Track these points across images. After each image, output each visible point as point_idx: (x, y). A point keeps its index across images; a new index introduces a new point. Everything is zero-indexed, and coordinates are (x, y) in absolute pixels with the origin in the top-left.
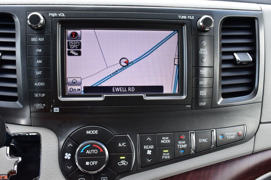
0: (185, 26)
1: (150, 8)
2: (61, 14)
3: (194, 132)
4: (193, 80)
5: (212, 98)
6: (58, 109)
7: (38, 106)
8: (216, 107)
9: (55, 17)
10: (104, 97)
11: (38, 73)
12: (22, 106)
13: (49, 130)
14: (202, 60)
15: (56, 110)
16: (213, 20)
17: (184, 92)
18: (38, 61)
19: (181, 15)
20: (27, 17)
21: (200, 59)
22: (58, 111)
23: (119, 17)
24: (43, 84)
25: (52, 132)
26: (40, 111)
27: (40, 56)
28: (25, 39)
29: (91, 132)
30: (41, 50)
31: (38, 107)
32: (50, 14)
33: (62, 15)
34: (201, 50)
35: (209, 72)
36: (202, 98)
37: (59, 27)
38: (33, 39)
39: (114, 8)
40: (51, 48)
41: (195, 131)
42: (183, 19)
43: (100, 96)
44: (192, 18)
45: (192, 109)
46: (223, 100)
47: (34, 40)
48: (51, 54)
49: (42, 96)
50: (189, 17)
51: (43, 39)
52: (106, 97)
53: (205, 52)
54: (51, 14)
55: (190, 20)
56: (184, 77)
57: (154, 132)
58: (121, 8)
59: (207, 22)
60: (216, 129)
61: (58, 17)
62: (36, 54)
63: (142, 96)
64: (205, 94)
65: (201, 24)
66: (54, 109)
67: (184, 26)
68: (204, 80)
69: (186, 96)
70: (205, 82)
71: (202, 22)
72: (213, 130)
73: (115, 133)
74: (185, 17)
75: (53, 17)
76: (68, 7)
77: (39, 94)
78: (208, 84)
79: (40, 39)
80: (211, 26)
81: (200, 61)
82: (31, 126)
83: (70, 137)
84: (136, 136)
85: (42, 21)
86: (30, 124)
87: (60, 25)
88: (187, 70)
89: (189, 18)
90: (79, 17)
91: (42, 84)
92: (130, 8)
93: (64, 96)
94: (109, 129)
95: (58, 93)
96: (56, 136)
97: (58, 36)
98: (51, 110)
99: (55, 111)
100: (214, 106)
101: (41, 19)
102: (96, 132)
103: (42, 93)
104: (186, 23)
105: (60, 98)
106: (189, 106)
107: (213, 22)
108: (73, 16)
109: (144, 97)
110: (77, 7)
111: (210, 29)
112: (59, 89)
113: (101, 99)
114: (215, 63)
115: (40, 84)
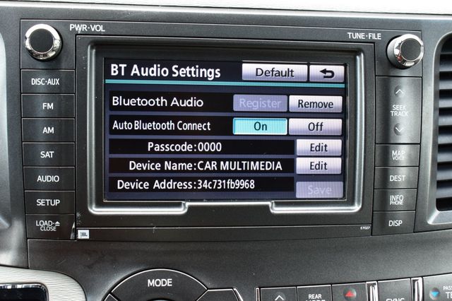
0: (362, 55)
2: (95, 26)
3: (375, 284)
4: (376, 172)
5: (416, 210)
6: (87, 232)
7: (45, 225)
8: (424, 230)
9: (83, 33)
10: (187, 206)
11: (47, 155)
12: (6, 225)
13: (67, 277)
14: (395, 130)
15: (84, 234)
16: (422, 43)
17: (356, 198)
18: (45, 128)
19: (354, 32)
20: (23, 33)
21: (393, 127)
22: (88, 237)
23: (220, 36)
24: (56, 179)
25: (74, 281)
26: (49, 235)
27: (51, 118)
28: (17, 80)
29: (158, 283)
30: (52, 104)
32: (71, 25)
33: (98, 28)
34: (395, 107)
35: (410, 154)
36: (395, 210)
37: (91, 57)
38: (36, 81)
40: (75, 100)
41: (377, 281)
42: (358, 41)
43: (179, 205)
44: (376, 37)
46: (439, 215)
47: (38, 83)
48: (75, 114)
49: (53, 203)
50: (370, 36)
51: (57, 82)
52: (190, 208)
53: (403, 111)
54: (75, 26)
56: (357, 166)
57: (291, 284)
59: (409, 48)
60: (422, 277)
61: (89, 33)
62: (42, 114)
63: (267, 207)
64: (401, 203)
65: (397, 52)
66: (79, 231)
67: (359, 55)
68: (400, 172)
69: (360, 207)
70: (400, 177)
71: (398, 48)
72: (417, 280)
73: (209, 285)
74: (361, 36)
75: (79, 32)
77: (48, 200)
78: (408, 181)
79: (50, 82)
80: (418, 58)
81: (393, 130)
82: (28, 268)
83: (112, 294)
84: (254, 290)
86: (25, 265)
87: (94, 51)
88: (363, 150)
89: (371, 38)
90: (136, 34)
91: (53, 179)
92: (244, 15)
93: (100, 204)
95: (88, 199)
96: (81, 289)
97: (88, 75)
98: (72, 236)
99: (80, 237)
100: (419, 228)
101: (55, 40)
102: (168, 282)
103: (53, 197)
104: (363, 49)
105: (92, 209)
106: (367, 228)
107: (422, 48)
108: (122, 33)
109: (272, 207)
110: (131, 12)
111: (416, 63)
112: (91, 189)
113: (180, 211)
114: (423, 135)
115: (49, 179)
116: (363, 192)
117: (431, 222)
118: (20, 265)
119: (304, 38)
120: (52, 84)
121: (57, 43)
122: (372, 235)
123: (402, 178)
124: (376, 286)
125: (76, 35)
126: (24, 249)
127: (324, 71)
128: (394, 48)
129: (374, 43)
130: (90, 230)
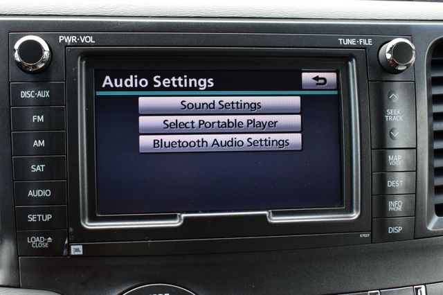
0: (354, 60)
1: (277, 24)
2: (85, 38)
3: (377, 293)
4: (373, 178)
5: (415, 215)
6: (80, 247)
7: (37, 241)
8: (424, 236)
9: (73, 45)
10: (182, 218)
11: (37, 168)
14: (391, 135)
15: (77, 250)
16: (413, 47)
17: (354, 205)
18: (36, 141)
19: (345, 38)
20: (9, 43)
21: (389, 132)
22: (81, 253)
24: (48, 193)
26: (41, 251)
27: (41, 131)
28: (7, 93)
30: (42, 117)
32: (60, 37)
33: (88, 39)
34: (390, 112)
35: (407, 159)
36: (394, 215)
37: (81, 67)
38: (25, 94)
39: (201, 23)
40: (66, 113)
41: (380, 290)
42: (350, 47)
43: (174, 217)
44: (367, 43)
46: (438, 220)
47: (27, 95)
48: (66, 126)
49: (45, 219)
50: (361, 42)
51: (47, 94)
52: (186, 219)
53: (397, 116)
54: (64, 38)
55: (364, 47)
56: (354, 172)
58: (216, 24)
59: (401, 52)
60: (425, 284)
61: (79, 44)
62: (31, 127)
63: (265, 215)
64: (400, 208)
65: (389, 56)
66: (72, 247)
67: (351, 61)
68: (398, 177)
69: (359, 213)
70: (398, 182)
71: (390, 52)
72: (420, 288)
74: (352, 42)
75: (68, 44)
76: (101, 22)
77: (39, 216)
78: (406, 187)
79: (40, 94)
80: (410, 62)
81: (388, 135)
82: (19, 287)
86: (17, 284)
87: (84, 62)
88: (359, 156)
89: (362, 43)
90: (127, 44)
91: (44, 193)
92: (234, 24)
93: (93, 219)
94: (194, 291)
95: (81, 213)
97: (79, 87)
98: (65, 252)
99: (73, 253)
100: (419, 235)
101: (45, 51)
103: (45, 212)
104: (355, 55)
105: (84, 223)
106: (367, 235)
107: (414, 52)
108: (112, 43)
109: (269, 217)
110: (122, 23)
111: (408, 66)
112: (84, 203)
113: (175, 223)
114: (419, 139)
115: (40, 193)
116: (362, 199)
117: (430, 227)
118: (12, 284)
119: (295, 45)
120: (41, 96)
121: (46, 54)
122: (372, 243)
123: (400, 183)
125: (66, 46)
126: (15, 267)
127: (317, 78)
128: (386, 52)
129: (365, 49)
130: (83, 246)
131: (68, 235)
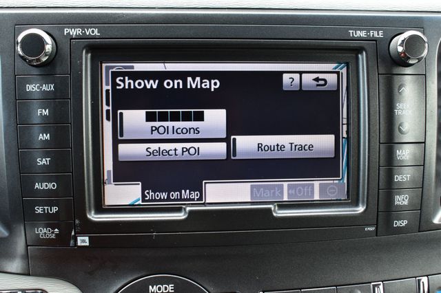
0: (364, 53)
1: (286, 15)
2: (90, 30)
3: (380, 284)
4: (381, 172)
5: (421, 209)
6: (87, 239)
7: (43, 232)
8: (429, 229)
9: (78, 38)
10: (187, 211)
11: (43, 162)
12: (5, 233)
13: (68, 283)
14: (400, 129)
15: (83, 241)
16: (425, 39)
17: (361, 198)
18: (41, 135)
19: (356, 30)
20: (15, 37)
21: (397, 126)
22: (87, 244)
23: (218, 37)
24: (54, 186)
25: (75, 287)
26: (48, 242)
27: (46, 125)
28: (13, 87)
29: (159, 289)
30: (47, 110)
31: (42, 236)
32: (65, 30)
33: (93, 31)
34: (399, 106)
35: (415, 153)
36: (401, 208)
37: (86, 59)
39: (208, 15)
40: (70, 107)
41: (382, 282)
42: (360, 39)
43: (179, 210)
44: (378, 35)
45: (378, 234)
47: (33, 89)
48: (71, 119)
49: (51, 211)
50: (371, 34)
51: (52, 87)
52: (191, 212)
53: (407, 110)
54: (69, 30)
56: (361, 166)
57: (296, 287)
58: (223, 15)
59: (412, 43)
60: (427, 276)
61: (84, 37)
62: (37, 121)
63: (270, 210)
64: (406, 203)
65: (400, 49)
66: (79, 238)
67: (361, 53)
68: (405, 172)
69: (365, 207)
70: (404, 176)
71: (401, 45)
72: (422, 279)
73: (211, 289)
74: (362, 34)
75: (74, 37)
76: (107, 14)
77: (46, 208)
78: (413, 180)
79: (45, 88)
80: (423, 55)
81: (397, 130)
82: (29, 275)
85: (49, 48)
86: (27, 272)
87: (89, 55)
88: (367, 150)
89: (373, 35)
90: (132, 37)
91: (50, 186)
92: (242, 15)
93: (100, 209)
95: (87, 206)
97: (84, 80)
98: (72, 242)
99: (79, 244)
100: (424, 228)
101: (47, 44)
102: (170, 288)
103: (51, 205)
104: (366, 47)
105: (90, 215)
106: (372, 229)
107: (426, 45)
108: (117, 35)
109: (274, 211)
110: (127, 15)
111: (419, 60)
112: (89, 195)
113: (181, 216)
114: (428, 134)
115: (46, 186)
116: (368, 193)
117: (436, 221)
118: (19, 272)
122: (377, 236)
123: (407, 177)
124: (381, 287)
125: (71, 39)
126: (26, 257)
128: (397, 45)
129: (376, 41)
130: (89, 237)
131: (75, 227)
